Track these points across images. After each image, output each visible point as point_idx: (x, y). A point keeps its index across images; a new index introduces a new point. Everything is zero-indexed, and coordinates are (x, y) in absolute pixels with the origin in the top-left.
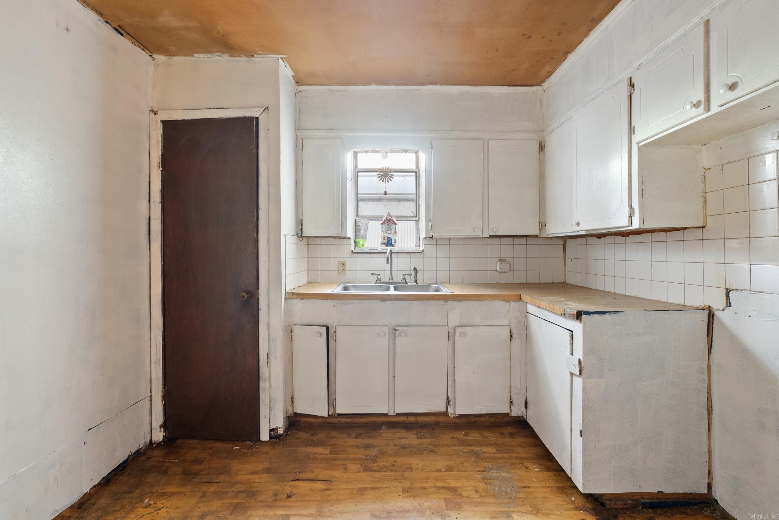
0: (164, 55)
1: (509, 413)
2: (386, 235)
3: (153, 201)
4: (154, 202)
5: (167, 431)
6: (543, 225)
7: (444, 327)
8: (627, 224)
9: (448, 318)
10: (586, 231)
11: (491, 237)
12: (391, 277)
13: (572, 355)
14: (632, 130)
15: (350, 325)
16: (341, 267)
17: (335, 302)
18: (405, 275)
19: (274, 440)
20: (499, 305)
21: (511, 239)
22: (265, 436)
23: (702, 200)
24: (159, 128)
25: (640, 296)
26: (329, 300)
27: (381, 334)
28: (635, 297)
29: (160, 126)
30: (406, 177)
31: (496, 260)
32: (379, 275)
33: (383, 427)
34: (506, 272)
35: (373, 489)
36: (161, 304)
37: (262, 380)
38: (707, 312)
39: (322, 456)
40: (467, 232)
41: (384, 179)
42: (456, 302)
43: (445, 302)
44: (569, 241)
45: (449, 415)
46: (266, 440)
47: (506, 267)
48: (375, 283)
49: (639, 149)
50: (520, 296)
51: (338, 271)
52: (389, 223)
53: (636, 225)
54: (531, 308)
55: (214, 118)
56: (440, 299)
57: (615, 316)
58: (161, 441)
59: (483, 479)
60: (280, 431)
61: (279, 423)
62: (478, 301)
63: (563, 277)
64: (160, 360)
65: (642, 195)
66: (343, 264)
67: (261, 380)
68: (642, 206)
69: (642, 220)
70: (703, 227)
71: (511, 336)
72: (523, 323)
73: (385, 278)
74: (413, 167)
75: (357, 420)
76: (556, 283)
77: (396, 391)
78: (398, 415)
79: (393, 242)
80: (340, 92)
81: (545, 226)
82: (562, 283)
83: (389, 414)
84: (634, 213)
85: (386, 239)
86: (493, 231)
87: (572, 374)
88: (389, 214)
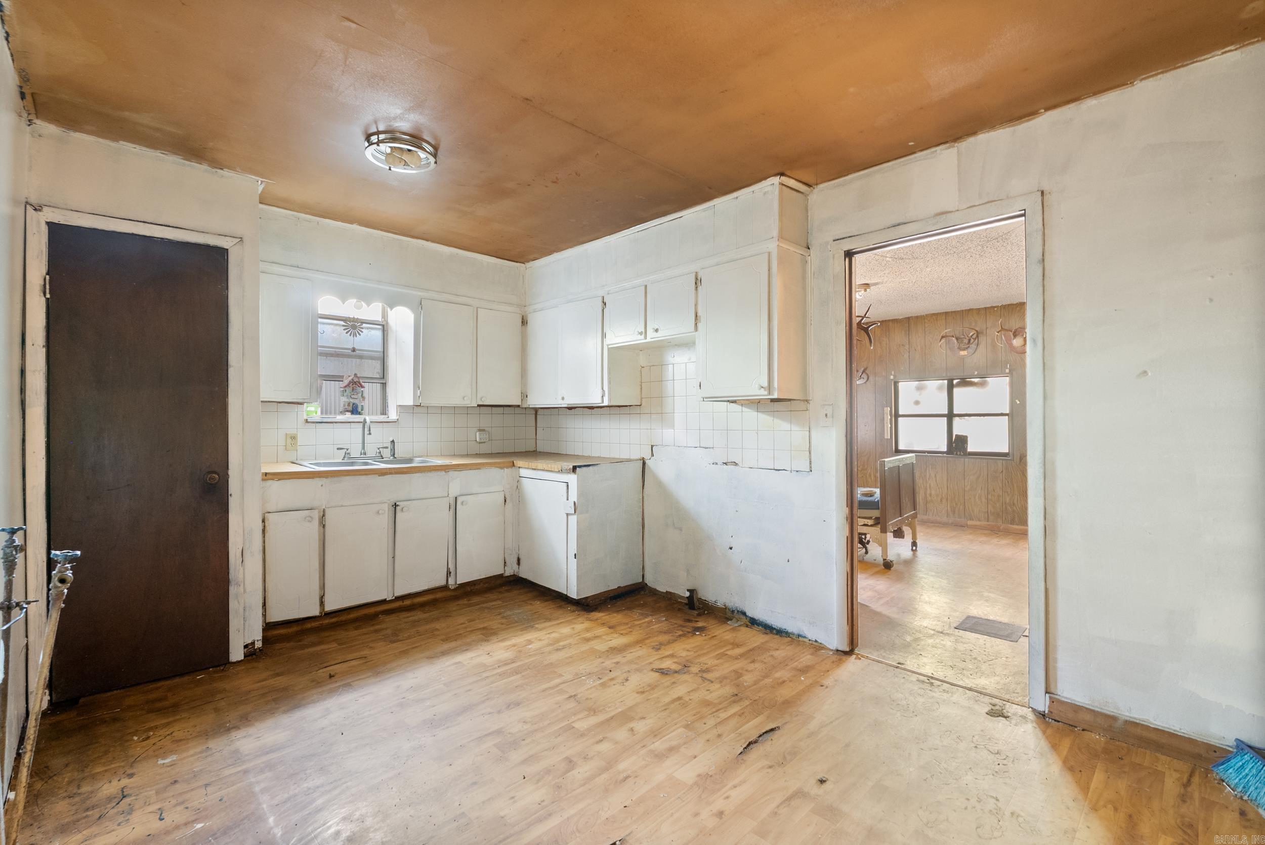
0: (56, 125)
1: (503, 574)
2: (352, 401)
3: (31, 344)
4: (33, 345)
5: (53, 693)
6: (524, 396)
7: (445, 499)
8: (600, 402)
9: (448, 488)
10: (568, 404)
11: (479, 406)
12: (362, 451)
13: (568, 500)
14: (604, 336)
15: (342, 506)
16: (289, 441)
17: (324, 481)
18: (380, 449)
19: (248, 658)
20: (495, 473)
21: (490, 408)
22: (237, 653)
23: (640, 387)
24: (43, 232)
25: (602, 456)
26: (315, 479)
27: (380, 512)
28: (599, 457)
29: (45, 229)
30: (370, 330)
31: (475, 429)
32: (347, 449)
33: (380, 616)
34: (484, 442)
35: (413, 648)
36: (45, 501)
37: (233, 585)
38: (642, 461)
39: (331, 649)
40: (457, 401)
41: (350, 330)
42: (457, 472)
43: (446, 472)
44: (540, 412)
45: (450, 587)
46: (240, 659)
47: (485, 436)
48: (343, 460)
49: (609, 349)
50: (513, 463)
51: (286, 446)
52: (354, 385)
53: (606, 403)
54: (523, 472)
55: (155, 238)
56: (441, 470)
57: (595, 468)
58: (46, 709)
59: (502, 617)
60: (259, 645)
61: (256, 635)
62: (477, 469)
63: (535, 446)
64: (43, 586)
65: (610, 383)
66: (294, 438)
67: (231, 585)
68: (609, 389)
69: (610, 400)
70: (640, 405)
71: (505, 501)
72: (515, 487)
73: (355, 452)
74: (379, 318)
75: (344, 617)
76: (529, 451)
77: (397, 571)
78: (398, 599)
79: (359, 410)
80: (310, 222)
81: (527, 397)
82: (534, 451)
83: (388, 600)
84: (605, 394)
85: (351, 405)
86: (481, 400)
87: (567, 515)
88: (355, 375)
